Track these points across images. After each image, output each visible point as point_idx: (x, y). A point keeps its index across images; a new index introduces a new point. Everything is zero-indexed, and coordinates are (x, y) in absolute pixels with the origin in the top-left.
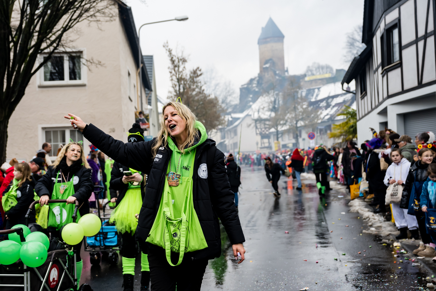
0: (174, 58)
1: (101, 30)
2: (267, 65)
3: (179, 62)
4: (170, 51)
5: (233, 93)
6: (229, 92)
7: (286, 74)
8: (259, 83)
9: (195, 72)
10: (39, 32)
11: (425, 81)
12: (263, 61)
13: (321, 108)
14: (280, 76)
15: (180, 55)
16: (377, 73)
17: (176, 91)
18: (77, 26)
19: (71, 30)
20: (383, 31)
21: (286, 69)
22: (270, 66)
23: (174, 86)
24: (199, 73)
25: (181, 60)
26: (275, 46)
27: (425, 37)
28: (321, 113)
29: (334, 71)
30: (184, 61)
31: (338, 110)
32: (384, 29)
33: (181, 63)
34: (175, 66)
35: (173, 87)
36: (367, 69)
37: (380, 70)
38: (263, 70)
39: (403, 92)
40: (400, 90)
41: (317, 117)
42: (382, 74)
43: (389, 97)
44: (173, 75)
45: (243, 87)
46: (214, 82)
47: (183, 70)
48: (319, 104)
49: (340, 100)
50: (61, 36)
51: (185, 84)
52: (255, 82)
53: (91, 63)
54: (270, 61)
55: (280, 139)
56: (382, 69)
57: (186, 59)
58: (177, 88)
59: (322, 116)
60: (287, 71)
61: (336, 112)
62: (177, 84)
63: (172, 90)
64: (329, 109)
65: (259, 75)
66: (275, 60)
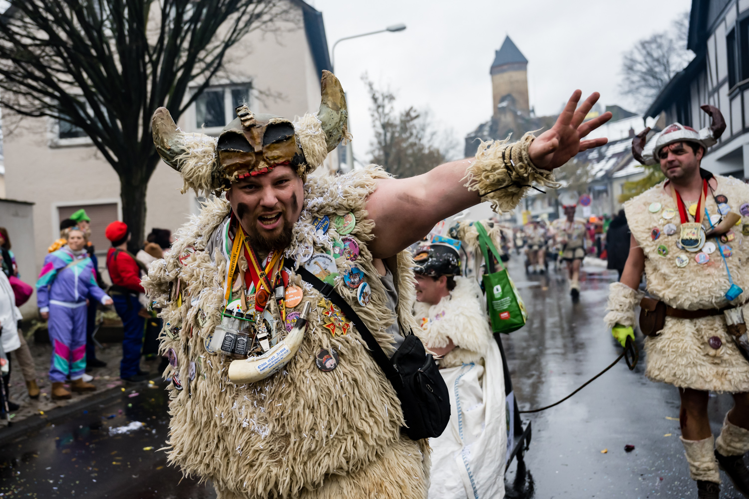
0: (377, 95)
1: (280, 44)
2: (504, 104)
3: (383, 100)
4: (371, 85)
5: (457, 144)
6: (451, 142)
7: (532, 115)
8: (493, 129)
9: (408, 114)
10: (189, 50)
12: (498, 98)
13: (590, 161)
14: (522, 117)
15: (385, 90)
16: (716, 95)
17: (380, 143)
18: (246, 38)
19: (236, 45)
20: (734, 23)
21: (531, 108)
22: (508, 105)
23: (378, 135)
24: (413, 114)
25: (387, 97)
26: (515, 75)
28: (592, 168)
29: (603, 109)
30: (391, 98)
31: (617, 163)
32: (737, 21)
33: (386, 101)
34: (379, 107)
35: (376, 136)
36: (694, 92)
37: (725, 90)
38: (498, 111)
41: (586, 173)
42: (730, 95)
43: (745, 131)
44: (377, 119)
45: (469, 136)
46: (429, 131)
47: (390, 112)
48: (587, 156)
49: (619, 148)
50: (221, 55)
51: (393, 133)
52: (487, 128)
53: (267, 96)
54: (509, 98)
55: (530, 208)
56: (730, 87)
57: (394, 95)
58: (382, 137)
59: (593, 172)
60: (533, 111)
61: (614, 165)
62: (381, 131)
63: (375, 141)
64: (603, 162)
65: (493, 118)
66: (515, 95)
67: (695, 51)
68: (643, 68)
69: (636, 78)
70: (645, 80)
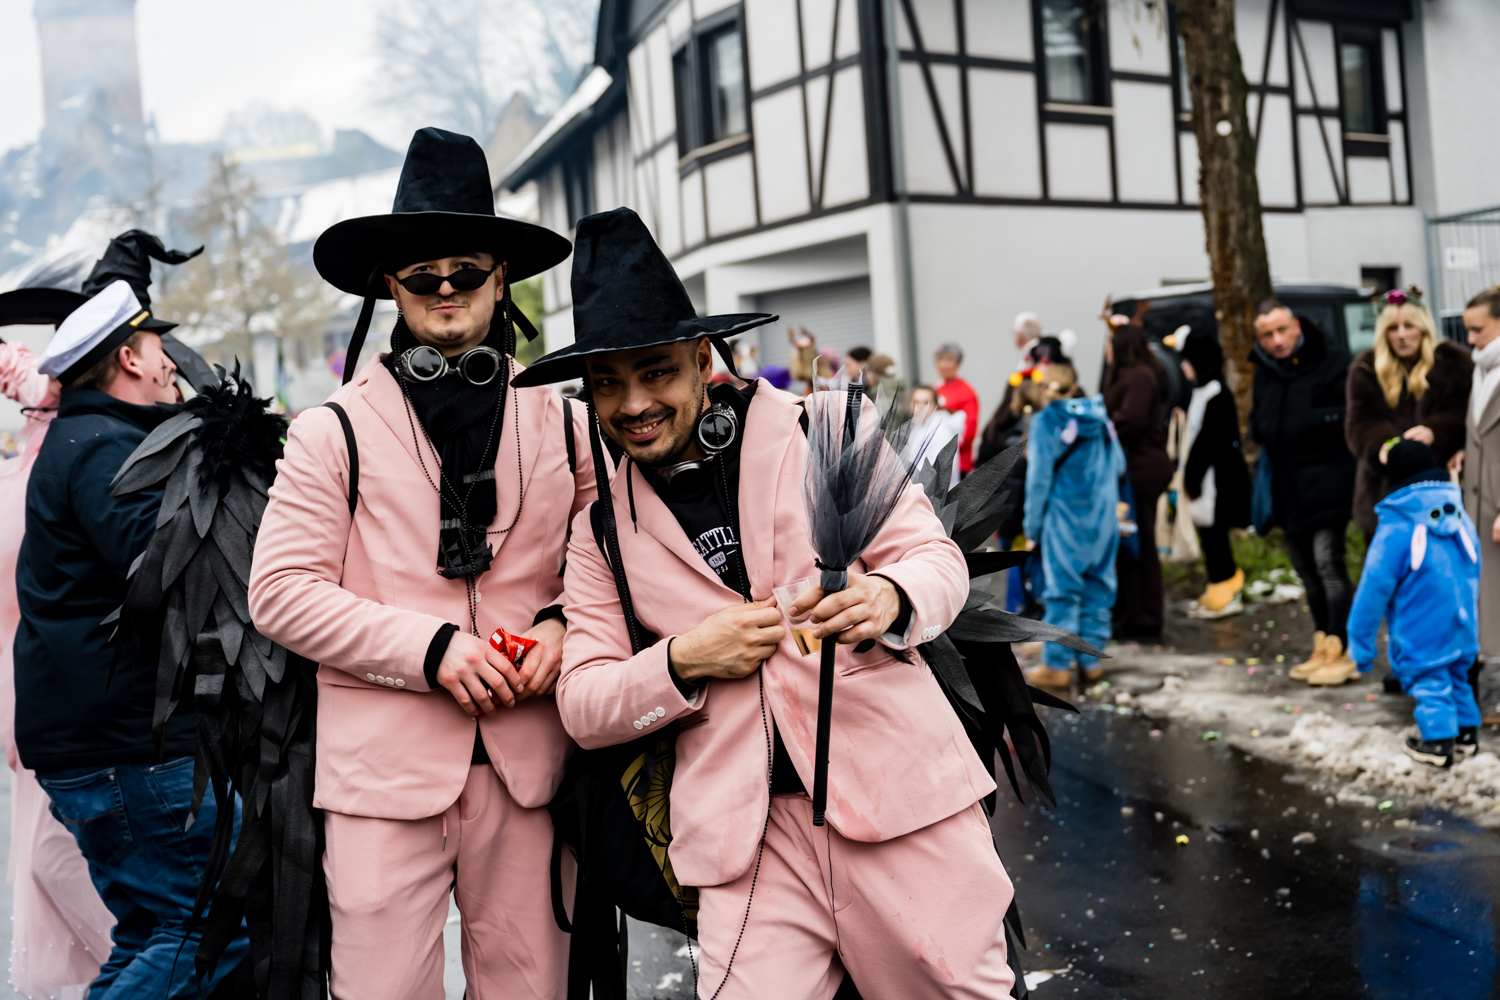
2: (75, 100)
7: (150, 137)
8: (45, 168)
11: (831, 199)
12: (58, 85)
14: (126, 143)
16: (649, 164)
20: (686, 36)
21: (146, 119)
22: (84, 105)
26: (101, 25)
27: (832, 68)
29: (328, 135)
32: (691, 34)
36: (601, 148)
37: (669, 156)
38: (58, 117)
39: (760, 228)
40: (749, 220)
42: (679, 168)
43: (710, 241)
52: (30, 161)
54: (85, 86)
56: (680, 154)
60: (152, 125)
65: (40, 134)
67: (611, 70)
68: (419, 46)
69: (405, 68)
70: (427, 76)
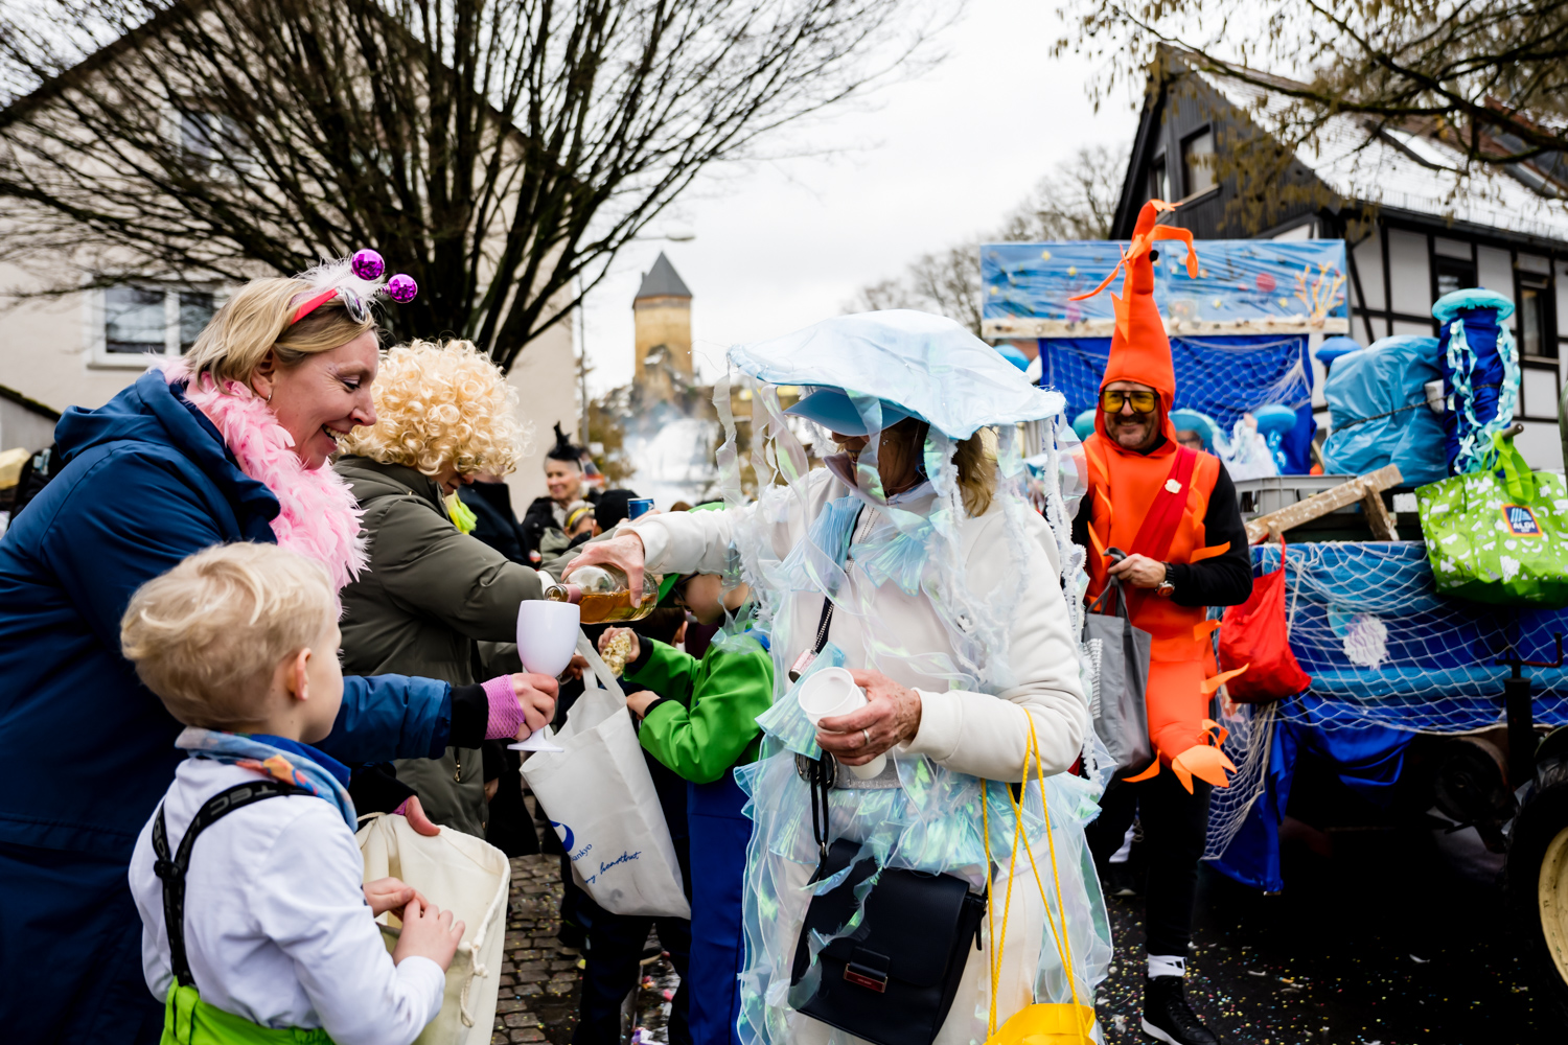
7: (697, 382)
8: (635, 399)
12: (645, 348)
14: (683, 385)
22: (661, 362)
26: (673, 316)
38: (645, 370)
52: (625, 396)
54: (662, 351)
60: (699, 374)
65: (634, 379)
66: (672, 347)
